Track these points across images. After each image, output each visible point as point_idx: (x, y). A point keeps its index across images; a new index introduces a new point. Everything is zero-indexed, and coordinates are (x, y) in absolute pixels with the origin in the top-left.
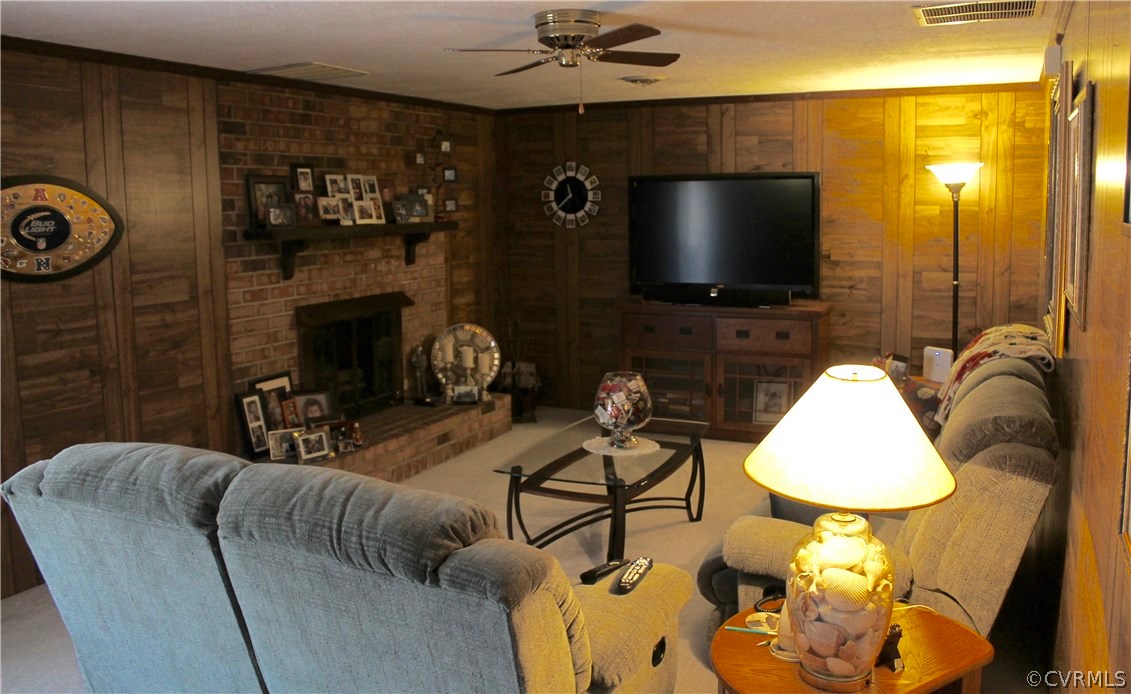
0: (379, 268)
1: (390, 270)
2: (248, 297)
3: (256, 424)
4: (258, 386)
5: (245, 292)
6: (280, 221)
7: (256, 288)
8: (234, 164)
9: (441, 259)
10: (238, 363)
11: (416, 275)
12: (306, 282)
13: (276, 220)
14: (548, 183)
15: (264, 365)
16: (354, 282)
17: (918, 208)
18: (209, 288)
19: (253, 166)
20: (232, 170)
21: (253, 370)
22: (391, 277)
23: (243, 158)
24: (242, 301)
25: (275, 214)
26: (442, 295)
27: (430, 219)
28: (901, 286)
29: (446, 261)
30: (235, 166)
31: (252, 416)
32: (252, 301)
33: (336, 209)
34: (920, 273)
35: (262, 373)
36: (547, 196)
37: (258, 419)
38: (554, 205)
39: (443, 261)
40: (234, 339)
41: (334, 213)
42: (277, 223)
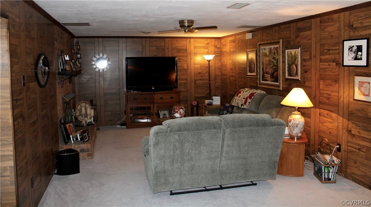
17: (195, 65)
28: (192, 84)
34: (196, 81)
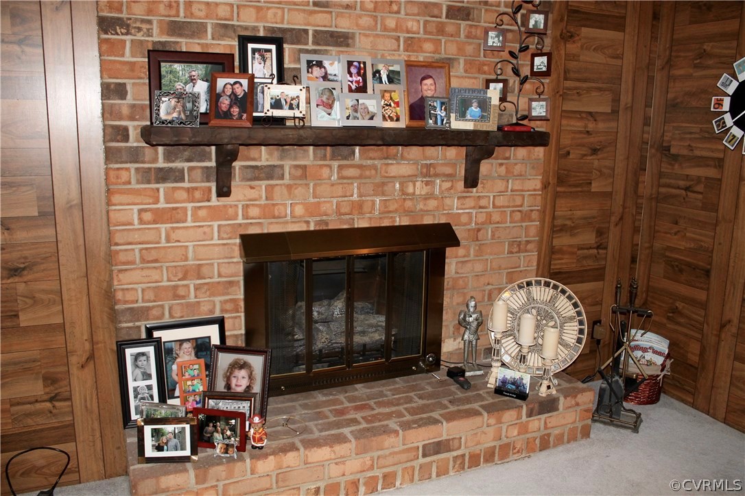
0: (410, 190)
1: (432, 194)
2: (147, 216)
3: (142, 384)
4: (156, 334)
5: (140, 211)
6: (175, 115)
7: (162, 204)
8: (127, 34)
9: (535, 183)
10: (126, 302)
11: (483, 202)
12: (263, 202)
13: (168, 114)
14: (723, 84)
15: (175, 308)
16: (359, 207)
18: (76, 201)
19: (164, 39)
20: (124, 41)
21: (155, 312)
22: (432, 204)
23: (144, 26)
24: (136, 222)
25: (168, 106)
26: (533, 231)
27: (491, 126)
29: (545, 186)
30: (129, 37)
31: (138, 372)
32: (155, 222)
33: (294, 102)
35: (171, 316)
36: (719, 104)
37: (147, 376)
38: (728, 117)
39: (539, 186)
40: (120, 271)
41: (291, 108)
42: (169, 118)
